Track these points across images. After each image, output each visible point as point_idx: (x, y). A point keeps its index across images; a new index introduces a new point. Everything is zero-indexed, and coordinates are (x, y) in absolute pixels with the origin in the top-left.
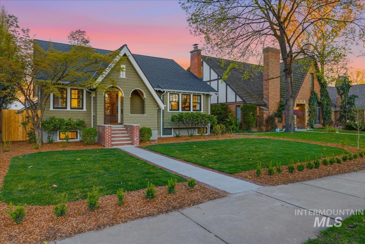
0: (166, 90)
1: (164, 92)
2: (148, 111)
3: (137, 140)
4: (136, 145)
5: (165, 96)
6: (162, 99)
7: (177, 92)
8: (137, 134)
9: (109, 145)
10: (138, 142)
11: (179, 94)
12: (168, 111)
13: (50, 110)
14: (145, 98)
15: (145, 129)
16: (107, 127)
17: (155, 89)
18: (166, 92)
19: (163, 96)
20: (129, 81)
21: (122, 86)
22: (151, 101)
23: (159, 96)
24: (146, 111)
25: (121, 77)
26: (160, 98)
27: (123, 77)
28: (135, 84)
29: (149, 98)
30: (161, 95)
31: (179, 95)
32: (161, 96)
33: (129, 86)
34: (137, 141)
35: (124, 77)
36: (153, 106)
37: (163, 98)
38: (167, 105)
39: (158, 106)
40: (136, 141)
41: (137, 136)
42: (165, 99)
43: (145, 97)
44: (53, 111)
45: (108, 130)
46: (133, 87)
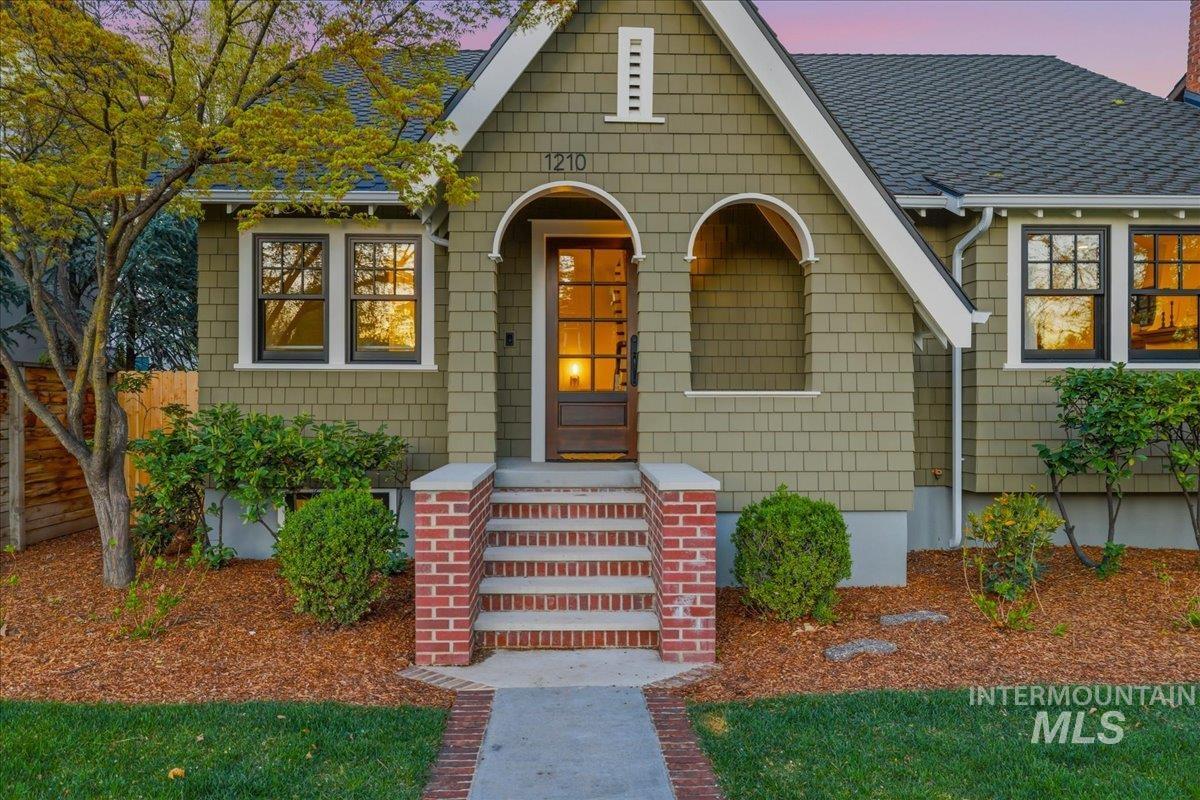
0: (988, 202)
1: (974, 215)
2: (839, 363)
3: (699, 620)
4: (687, 659)
5: (982, 254)
6: (958, 277)
7: (1087, 212)
8: (699, 560)
9: (446, 647)
10: (705, 635)
11: (1109, 228)
12: (1014, 361)
13: (236, 366)
14: (808, 263)
15: (785, 516)
16: (433, 501)
17: (905, 201)
18: (989, 213)
19: (969, 249)
20: (682, 144)
21: (633, 183)
22: (854, 283)
23: (941, 254)
24: (817, 363)
25: (623, 114)
26: (946, 271)
27: (635, 117)
28: (727, 164)
29: (840, 264)
30: (950, 242)
31: (1106, 233)
32: (950, 257)
33: (680, 183)
34: (698, 627)
35: (646, 114)
36: (877, 323)
37: (970, 266)
38: (1000, 316)
39: (921, 323)
40: (687, 623)
41: (692, 578)
42: (981, 272)
43: (812, 257)
44: (252, 373)
45: (440, 521)
46: (716, 183)
